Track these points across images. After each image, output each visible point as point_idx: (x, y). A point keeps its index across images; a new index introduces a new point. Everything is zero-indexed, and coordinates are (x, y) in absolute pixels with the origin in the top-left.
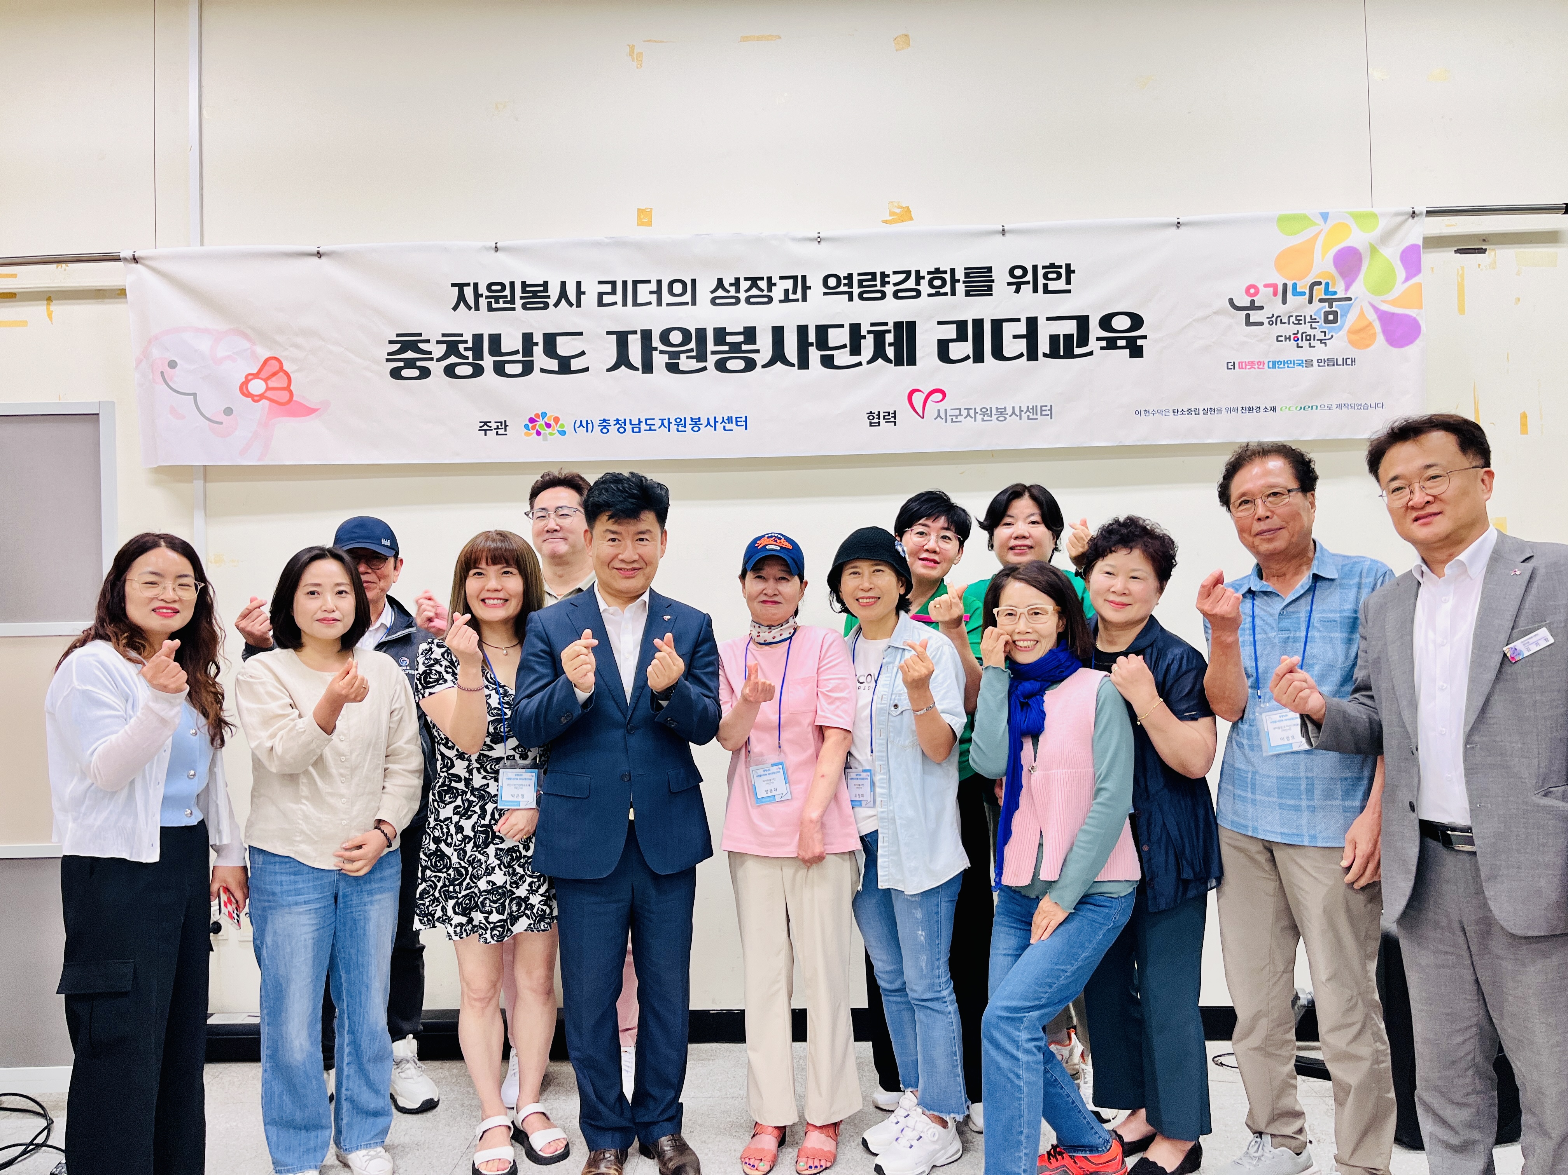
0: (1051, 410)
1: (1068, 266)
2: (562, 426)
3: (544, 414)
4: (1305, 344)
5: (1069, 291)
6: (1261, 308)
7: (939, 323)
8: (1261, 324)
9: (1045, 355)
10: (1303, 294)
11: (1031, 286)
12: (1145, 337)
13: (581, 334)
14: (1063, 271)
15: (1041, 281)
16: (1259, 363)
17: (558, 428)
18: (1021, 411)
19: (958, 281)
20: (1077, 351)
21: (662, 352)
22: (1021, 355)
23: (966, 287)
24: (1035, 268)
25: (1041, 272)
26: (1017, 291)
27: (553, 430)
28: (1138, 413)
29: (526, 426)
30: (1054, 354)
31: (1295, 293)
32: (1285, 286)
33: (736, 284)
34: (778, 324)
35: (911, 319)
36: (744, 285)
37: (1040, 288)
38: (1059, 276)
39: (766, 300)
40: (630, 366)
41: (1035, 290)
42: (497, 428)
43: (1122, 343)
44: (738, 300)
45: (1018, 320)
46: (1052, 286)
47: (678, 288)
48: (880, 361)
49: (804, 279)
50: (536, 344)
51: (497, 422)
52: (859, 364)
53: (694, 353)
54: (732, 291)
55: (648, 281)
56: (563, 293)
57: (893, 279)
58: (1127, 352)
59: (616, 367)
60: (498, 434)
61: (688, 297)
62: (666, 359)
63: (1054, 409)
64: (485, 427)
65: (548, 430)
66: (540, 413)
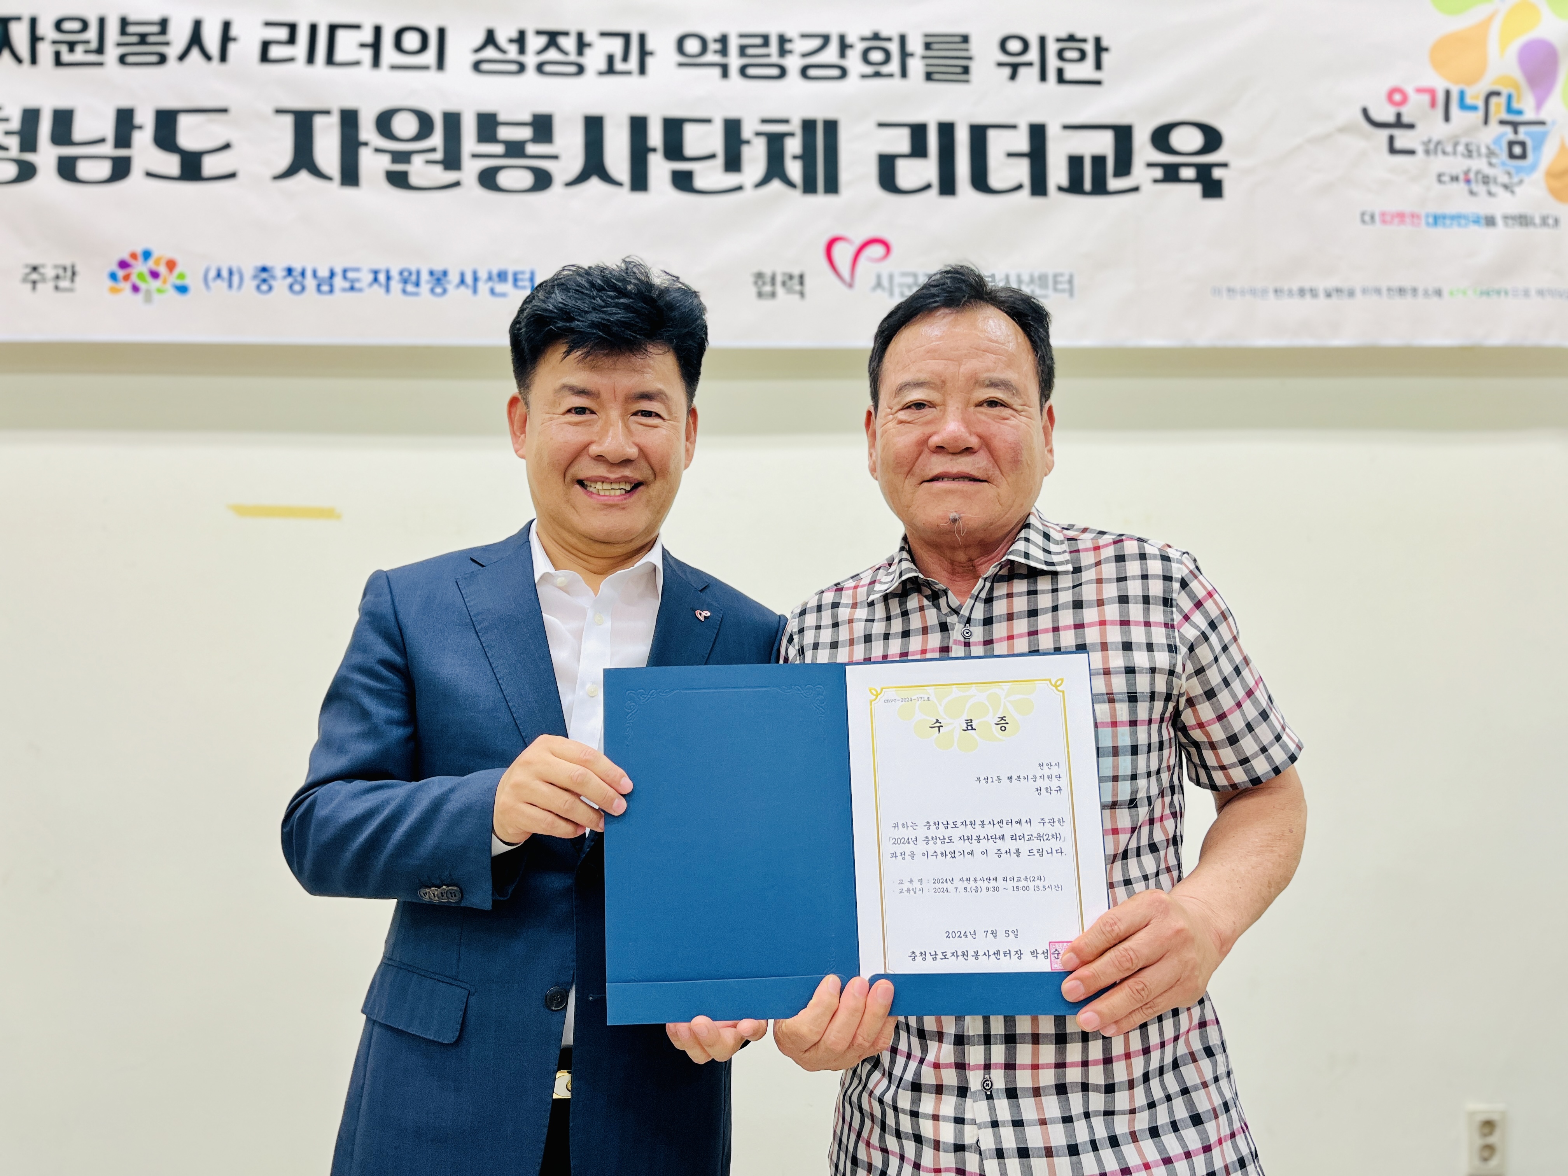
0: (1070, 282)
1: (1098, 40)
2: (182, 276)
3: (147, 255)
4: (1480, 189)
5: (1098, 83)
6: (1411, 126)
7: (881, 125)
8: (1411, 152)
9: (1061, 189)
10: (1474, 108)
11: (1035, 71)
12: (1224, 165)
13: (224, 111)
14: (1090, 48)
15: (1053, 63)
16: (1414, 216)
17: (174, 279)
18: (1020, 281)
19: (912, 55)
20: (1114, 183)
21: (378, 150)
22: (1019, 187)
23: (927, 65)
24: (1042, 40)
25: (1052, 48)
26: (1013, 76)
27: (165, 282)
28: (1217, 291)
29: (113, 276)
30: (1075, 186)
31: (1464, 106)
32: (1448, 94)
33: (520, 40)
34: (594, 111)
35: (830, 115)
36: (535, 43)
37: (1052, 74)
38: (1083, 55)
39: (573, 69)
40: (316, 172)
41: (1043, 77)
42: (57, 277)
43: (1188, 173)
44: (522, 68)
45: (1014, 127)
46: (1072, 71)
47: (411, 41)
48: (776, 185)
49: (642, 38)
50: (140, 127)
51: (56, 267)
52: (739, 188)
53: (439, 155)
54: (512, 51)
55: (357, 27)
56: (196, 39)
57: (800, 46)
58: (1197, 188)
59: (290, 172)
60: (57, 288)
61: (430, 57)
62: (385, 163)
63: (1076, 282)
64: (34, 276)
65: (155, 284)
66: (139, 250)
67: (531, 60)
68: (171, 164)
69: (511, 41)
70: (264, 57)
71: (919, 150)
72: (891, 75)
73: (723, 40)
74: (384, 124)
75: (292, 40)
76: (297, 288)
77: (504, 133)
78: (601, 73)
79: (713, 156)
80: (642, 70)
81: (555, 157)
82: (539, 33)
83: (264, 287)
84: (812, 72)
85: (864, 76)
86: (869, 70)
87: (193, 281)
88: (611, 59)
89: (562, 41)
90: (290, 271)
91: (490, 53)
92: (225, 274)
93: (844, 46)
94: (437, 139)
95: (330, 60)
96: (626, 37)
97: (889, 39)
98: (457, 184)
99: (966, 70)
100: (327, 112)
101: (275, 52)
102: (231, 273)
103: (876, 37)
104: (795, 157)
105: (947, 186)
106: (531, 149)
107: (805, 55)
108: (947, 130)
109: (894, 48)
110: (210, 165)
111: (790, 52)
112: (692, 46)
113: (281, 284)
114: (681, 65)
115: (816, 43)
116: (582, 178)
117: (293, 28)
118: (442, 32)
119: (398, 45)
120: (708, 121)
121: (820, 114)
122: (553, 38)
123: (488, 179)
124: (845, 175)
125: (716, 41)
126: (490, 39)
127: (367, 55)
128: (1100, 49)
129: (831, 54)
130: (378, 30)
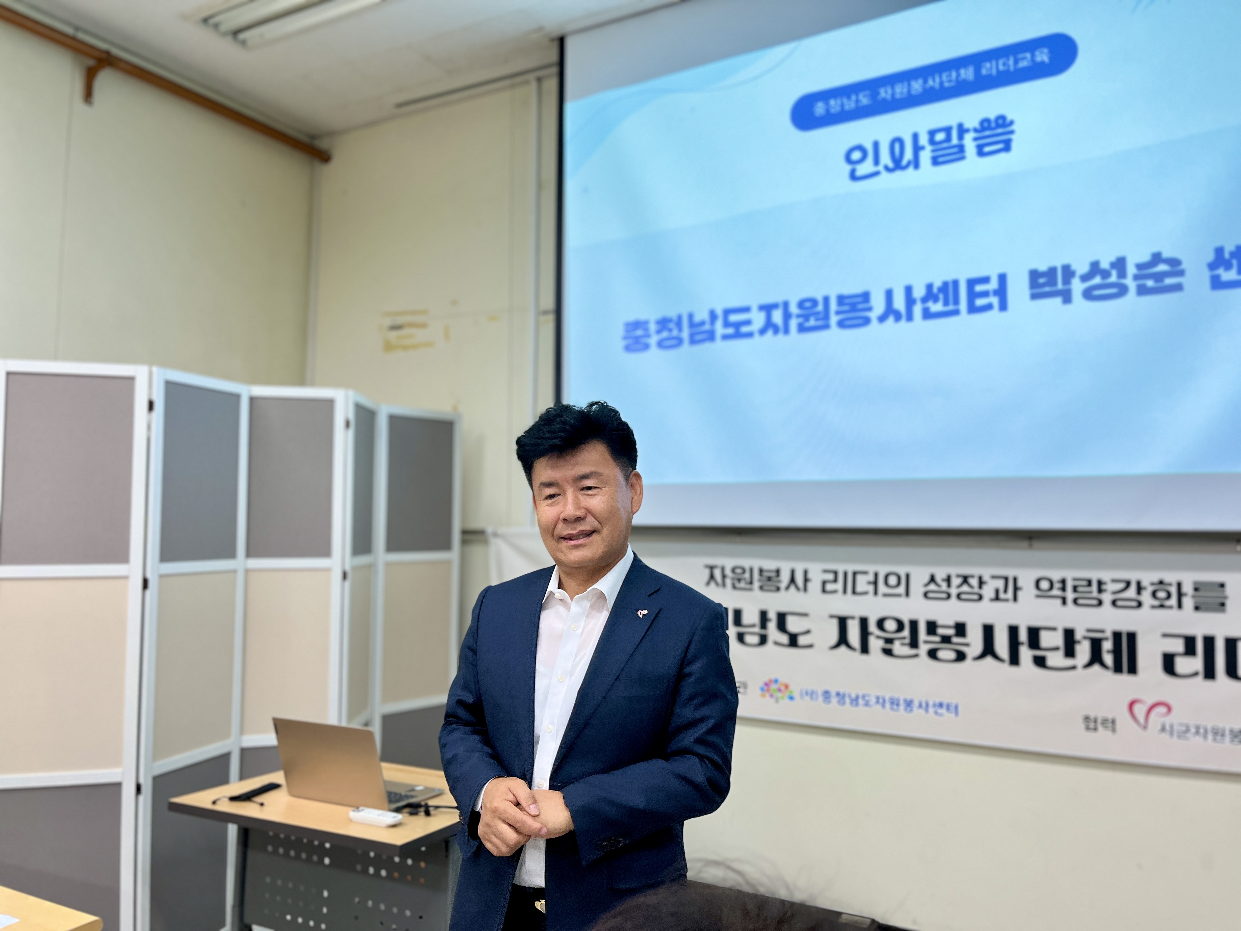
2: (791, 692)
3: (777, 680)
7: (1164, 635)
13: (807, 615)
17: (788, 693)
19: (1185, 595)
23: (1194, 601)
27: (784, 694)
29: (763, 690)
33: (948, 580)
34: (988, 621)
35: (1131, 628)
36: (956, 582)
39: (976, 597)
40: (849, 646)
44: (949, 596)
49: (1015, 579)
50: (770, 620)
52: (1074, 668)
53: (907, 641)
55: (865, 573)
56: (793, 580)
61: (901, 589)
62: (881, 643)
65: (779, 695)
66: (773, 678)
67: (954, 591)
68: (785, 639)
69: (944, 580)
70: (824, 590)
71: (1190, 651)
72: (1171, 607)
73: (1064, 582)
74: (880, 624)
75: (836, 580)
76: (841, 702)
77: (940, 631)
78: (992, 600)
79: (1056, 649)
80: (1015, 599)
81: (967, 645)
82: (959, 576)
83: (827, 701)
84: (1119, 603)
85: (1154, 607)
86: (1156, 603)
87: (796, 695)
88: (997, 592)
89: (971, 581)
90: (838, 694)
91: (932, 587)
93: (1140, 588)
94: (906, 633)
95: (854, 591)
96: (1006, 579)
97: (1170, 584)
98: (917, 656)
99: (1222, 605)
100: (853, 618)
101: (828, 586)
102: (812, 692)
103: (1162, 582)
104: (1109, 652)
105: (1210, 674)
106: (955, 640)
107: (1115, 593)
108: (1209, 640)
109: (1174, 590)
110: (802, 640)
111: (1105, 591)
112: (1045, 585)
113: (834, 700)
114: (1038, 596)
115: (1122, 585)
116: (982, 656)
117: (836, 573)
118: (908, 576)
119: (886, 583)
120: (1054, 629)
122: (965, 579)
123: (933, 654)
124: (1141, 665)
125: (1059, 582)
126: (932, 579)
127: (871, 588)
129: (1132, 593)
130: (876, 575)
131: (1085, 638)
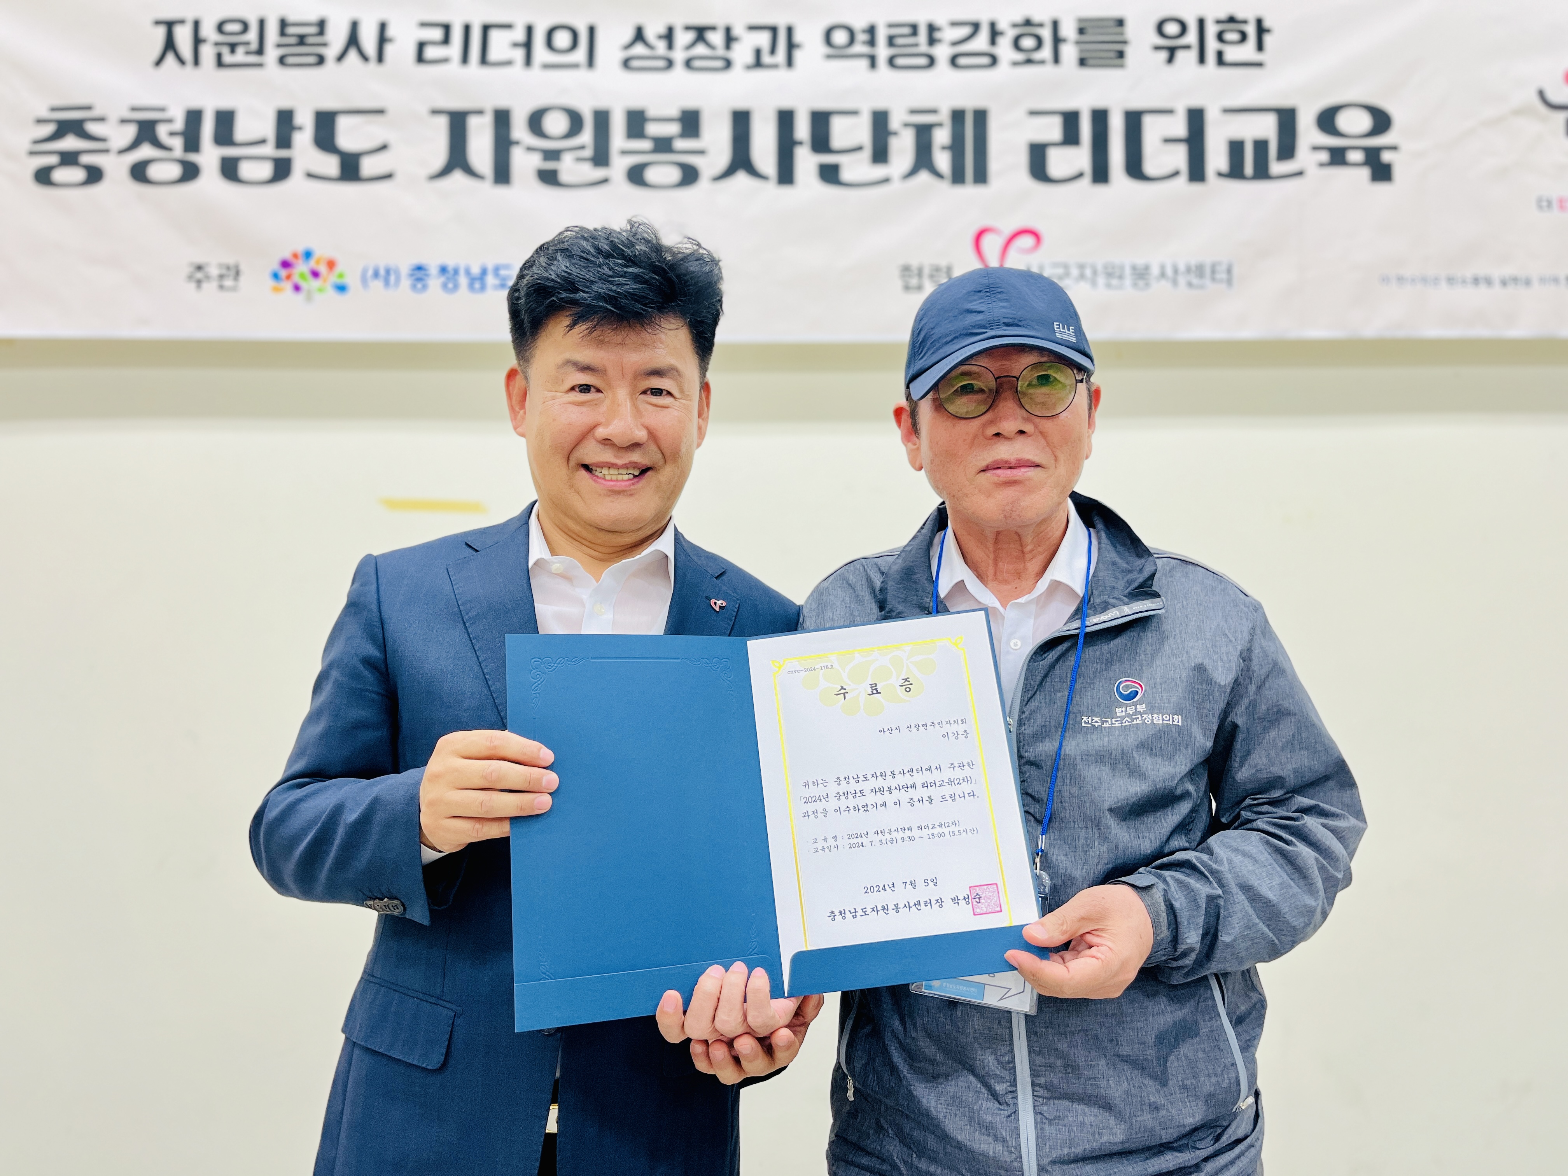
0: (1229, 271)
1: (1259, 22)
2: (341, 276)
3: (308, 255)
5: (1259, 65)
7: (1031, 113)
9: (1220, 175)
11: (1193, 54)
12: (1394, 148)
13: (382, 112)
14: (1251, 30)
15: (1212, 45)
17: (334, 278)
18: (1176, 271)
20: (1276, 167)
21: (530, 149)
22: (1176, 174)
23: (1081, 51)
24: (1201, 23)
25: (1211, 30)
26: (1170, 60)
27: (325, 281)
28: (1385, 280)
29: (276, 276)
30: (1235, 171)
33: (669, 36)
34: (741, 105)
35: (980, 105)
36: (683, 38)
37: (1211, 56)
38: (1244, 37)
39: (719, 64)
40: (469, 171)
41: (1202, 59)
42: (221, 277)
43: (1356, 156)
44: (670, 64)
45: (1170, 112)
46: (1232, 53)
47: (562, 39)
48: (924, 176)
49: (790, 30)
50: (300, 128)
51: (220, 266)
52: (886, 180)
53: (588, 153)
54: (661, 47)
55: (508, 26)
56: (353, 40)
57: (950, 34)
58: (1365, 173)
59: (446, 171)
60: (221, 287)
61: (580, 55)
62: (536, 161)
63: (1236, 271)
64: (199, 275)
65: (315, 284)
66: (300, 248)
67: (679, 55)
68: (330, 165)
69: (660, 37)
70: (420, 58)
71: (1071, 137)
72: (1042, 62)
73: (871, 30)
74: (535, 122)
75: (446, 40)
76: (450, 285)
77: (652, 129)
78: (749, 67)
79: (859, 148)
80: (790, 62)
81: (701, 152)
82: (688, 28)
83: (419, 286)
84: (962, 61)
85: (1016, 64)
86: (1020, 57)
87: (352, 280)
88: (758, 53)
89: (712, 37)
90: (443, 270)
91: (639, 49)
92: (382, 272)
93: (995, 34)
94: (586, 137)
95: (484, 60)
96: (774, 30)
97: (1041, 25)
98: (605, 181)
99: (1121, 55)
100: (480, 112)
101: (431, 52)
102: (388, 272)
103: (1028, 23)
104: (944, 148)
105: (1101, 174)
106: (680, 144)
107: (955, 43)
108: (1100, 117)
109: (1046, 34)
110: (368, 166)
111: (939, 41)
112: (840, 37)
113: (435, 282)
114: (829, 57)
115: (965, 31)
116: (729, 172)
117: (447, 28)
118: (592, 30)
119: (549, 43)
120: (854, 113)
121: (969, 103)
122: (701, 33)
123: (636, 175)
124: (994, 164)
125: (864, 31)
126: (639, 36)
127: (519, 54)
128: (1261, 30)
129: (981, 42)
130: (530, 30)
131: (906, 125)
